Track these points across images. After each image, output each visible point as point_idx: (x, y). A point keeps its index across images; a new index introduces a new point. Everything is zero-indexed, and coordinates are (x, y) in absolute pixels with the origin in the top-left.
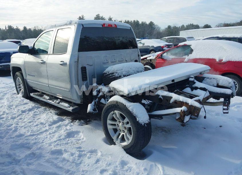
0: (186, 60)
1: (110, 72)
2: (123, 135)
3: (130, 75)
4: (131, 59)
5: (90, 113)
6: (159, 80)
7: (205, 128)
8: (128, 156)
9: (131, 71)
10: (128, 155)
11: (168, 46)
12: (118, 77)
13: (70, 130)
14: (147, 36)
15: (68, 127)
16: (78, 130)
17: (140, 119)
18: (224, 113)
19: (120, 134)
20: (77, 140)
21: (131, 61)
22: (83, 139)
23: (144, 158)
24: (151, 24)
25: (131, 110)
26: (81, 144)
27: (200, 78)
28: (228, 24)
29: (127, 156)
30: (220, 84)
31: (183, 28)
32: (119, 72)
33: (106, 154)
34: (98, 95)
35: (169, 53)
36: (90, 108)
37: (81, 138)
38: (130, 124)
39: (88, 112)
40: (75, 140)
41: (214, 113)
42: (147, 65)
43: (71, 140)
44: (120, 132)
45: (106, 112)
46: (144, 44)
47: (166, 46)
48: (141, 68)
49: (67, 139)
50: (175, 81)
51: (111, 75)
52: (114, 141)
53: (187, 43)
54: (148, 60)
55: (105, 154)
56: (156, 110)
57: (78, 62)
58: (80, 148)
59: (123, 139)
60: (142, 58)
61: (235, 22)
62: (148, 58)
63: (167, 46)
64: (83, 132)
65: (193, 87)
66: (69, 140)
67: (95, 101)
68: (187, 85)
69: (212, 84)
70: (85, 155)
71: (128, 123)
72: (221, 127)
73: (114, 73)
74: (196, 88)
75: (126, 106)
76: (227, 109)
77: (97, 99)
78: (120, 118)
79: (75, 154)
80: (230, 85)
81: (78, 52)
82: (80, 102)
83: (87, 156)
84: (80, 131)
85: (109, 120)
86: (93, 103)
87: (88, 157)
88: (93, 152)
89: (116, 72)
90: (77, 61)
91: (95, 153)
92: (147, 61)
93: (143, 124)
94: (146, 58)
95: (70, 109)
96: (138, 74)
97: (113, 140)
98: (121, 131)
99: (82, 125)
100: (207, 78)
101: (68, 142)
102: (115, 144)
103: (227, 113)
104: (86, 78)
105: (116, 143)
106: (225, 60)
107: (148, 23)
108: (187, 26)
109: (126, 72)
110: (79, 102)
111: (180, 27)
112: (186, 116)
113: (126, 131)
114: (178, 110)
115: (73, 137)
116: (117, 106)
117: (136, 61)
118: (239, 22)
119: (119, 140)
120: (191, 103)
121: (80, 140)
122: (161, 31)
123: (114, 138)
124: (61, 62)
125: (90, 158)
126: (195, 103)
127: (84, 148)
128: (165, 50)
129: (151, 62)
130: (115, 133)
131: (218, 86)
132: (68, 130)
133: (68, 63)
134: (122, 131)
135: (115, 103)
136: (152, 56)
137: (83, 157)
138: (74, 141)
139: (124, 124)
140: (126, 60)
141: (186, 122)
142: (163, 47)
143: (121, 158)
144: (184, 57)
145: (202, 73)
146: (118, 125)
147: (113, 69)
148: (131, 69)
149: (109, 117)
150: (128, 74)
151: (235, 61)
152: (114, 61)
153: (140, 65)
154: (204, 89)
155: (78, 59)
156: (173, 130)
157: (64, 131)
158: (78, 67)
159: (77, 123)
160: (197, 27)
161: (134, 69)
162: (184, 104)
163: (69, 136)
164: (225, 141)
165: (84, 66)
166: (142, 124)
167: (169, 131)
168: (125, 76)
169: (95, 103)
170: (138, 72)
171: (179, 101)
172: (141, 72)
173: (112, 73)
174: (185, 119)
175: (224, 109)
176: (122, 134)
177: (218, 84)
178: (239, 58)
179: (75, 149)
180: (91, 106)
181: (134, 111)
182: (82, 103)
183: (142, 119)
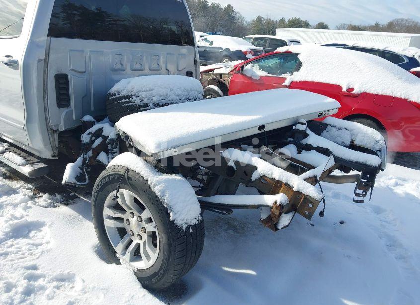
0: (287, 83)
1: (124, 93)
2: (138, 245)
3: (168, 104)
4: (178, 67)
5: (68, 185)
6: (233, 125)
7: (312, 225)
8: (144, 295)
9: (173, 97)
10: (144, 292)
11: (255, 52)
12: (140, 107)
13: (22, 217)
14: (220, 31)
15: (19, 212)
16: (42, 220)
17: (180, 215)
18: (355, 201)
19: (131, 241)
20: (34, 245)
21: (179, 72)
22: (48, 243)
23: (183, 295)
24: (229, 9)
25: (158, 194)
26: (38, 258)
27: (318, 126)
28: (355, 26)
29: (142, 294)
30: (357, 143)
31: (283, 24)
32: (143, 94)
33: (94, 288)
34: (92, 142)
35: (257, 66)
36: (69, 173)
37: (44, 241)
38: (153, 224)
39: (63, 182)
40: (29, 244)
41: (331, 192)
42: (212, 84)
43: (18, 244)
44: (132, 238)
45: (101, 190)
46: (212, 43)
47: (250, 52)
48: (197, 90)
49: (10, 242)
50: (267, 129)
51: (124, 100)
52: (118, 255)
53: (292, 48)
54: (216, 74)
55: (91, 286)
56: (217, 194)
57: (46, 60)
58: (35, 268)
59: (136, 255)
60: (202, 68)
61: (367, 25)
62: (216, 71)
63: (253, 53)
64: (50, 226)
65: (302, 144)
66: (12, 246)
67: (85, 156)
68: (289, 139)
69: (341, 140)
70: (42, 288)
71: (149, 221)
72: (342, 223)
73: (132, 95)
74: (309, 148)
75: (149, 182)
76: (364, 196)
77: (90, 153)
78: (133, 206)
79: (15, 286)
80: (377, 147)
81: (49, 36)
82: (50, 155)
83: (47, 292)
84: (44, 222)
85: (109, 207)
86: (79, 161)
87: (48, 295)
88: (64, 279)
89: (137, 94)
90: (43, 57)
91: (69, 281)
92: (215, 77)
93: (184, 228)
94: (212, 70)
95: (26, 170)
96: (188, 103)
97: (115, 252)
98: (133, 235)
99: (56, 207)
100: (333, 127)
101: (10, 250)
102: (118, 262)
103: (362, 201)
104: (68, 100)
105: (121, 260)
106: (359, 90)
107: (223, 6)
108: (289, 21)
109: (161, 96)
110: (48, 154)
111: (277, 21)
112: (283, 215)
113: (145, 237)
114: (269, 200)
115: (26, 236)
116: (125, 179)
117: (189, 74)
118: (374, 25)
119: (128, 256)
120: (298, 185)
121: (41, 245)
122: (245, 25)
123: (119, 249)
124: (7, 56)
125: (52, 298)
126: (307, 188)
127: (43, 267)
128: (248, 58)
129: (222, 80)
130: (122, 238)
131: (353, 146)
132: (16, 218)
133: (21, 62)
134: (136, 235)
135: (122, 172)
136: (224, 68)
137: (35, 295)
138: (24, 248)
139: (141, 221)
140: (168, 69)
141: (283, 228)
142: (245, 53)
143: (127, 300)
144: (283, 75)
145: (323, 114)
146: (128, 220)
147: (129, 87)
148: (172, 91)
149: (108, 201)
150: (164, 102)
151: (376, 93)
152: (138, 66)
153: (194, 83)
154: (325, 152)
155: (47, 55)
156: (250, 226)
157: (7, 222)
158: (45, 73)
159: (45, 200)
160: (306, 25)
161: (180, 92)
162: (281, 186)
163: (15, 235)
164: (350, 257)
165: (64, 72)
166: (182, 228)
167: (243, 228)
168: (156, 106)
169: (84, 160)
170: (189, 99)
171: (271, 178)
172: (195, 100)
173: (128, 97)
174: (280, 221)
175: (357, 194)
176: (136, 241)
177: (352, 142)
178: (384, 89)
179: (22, 271)
180: (73, 168)
181: (167, 195)
182: (57, 158)
183: (183, 217)
